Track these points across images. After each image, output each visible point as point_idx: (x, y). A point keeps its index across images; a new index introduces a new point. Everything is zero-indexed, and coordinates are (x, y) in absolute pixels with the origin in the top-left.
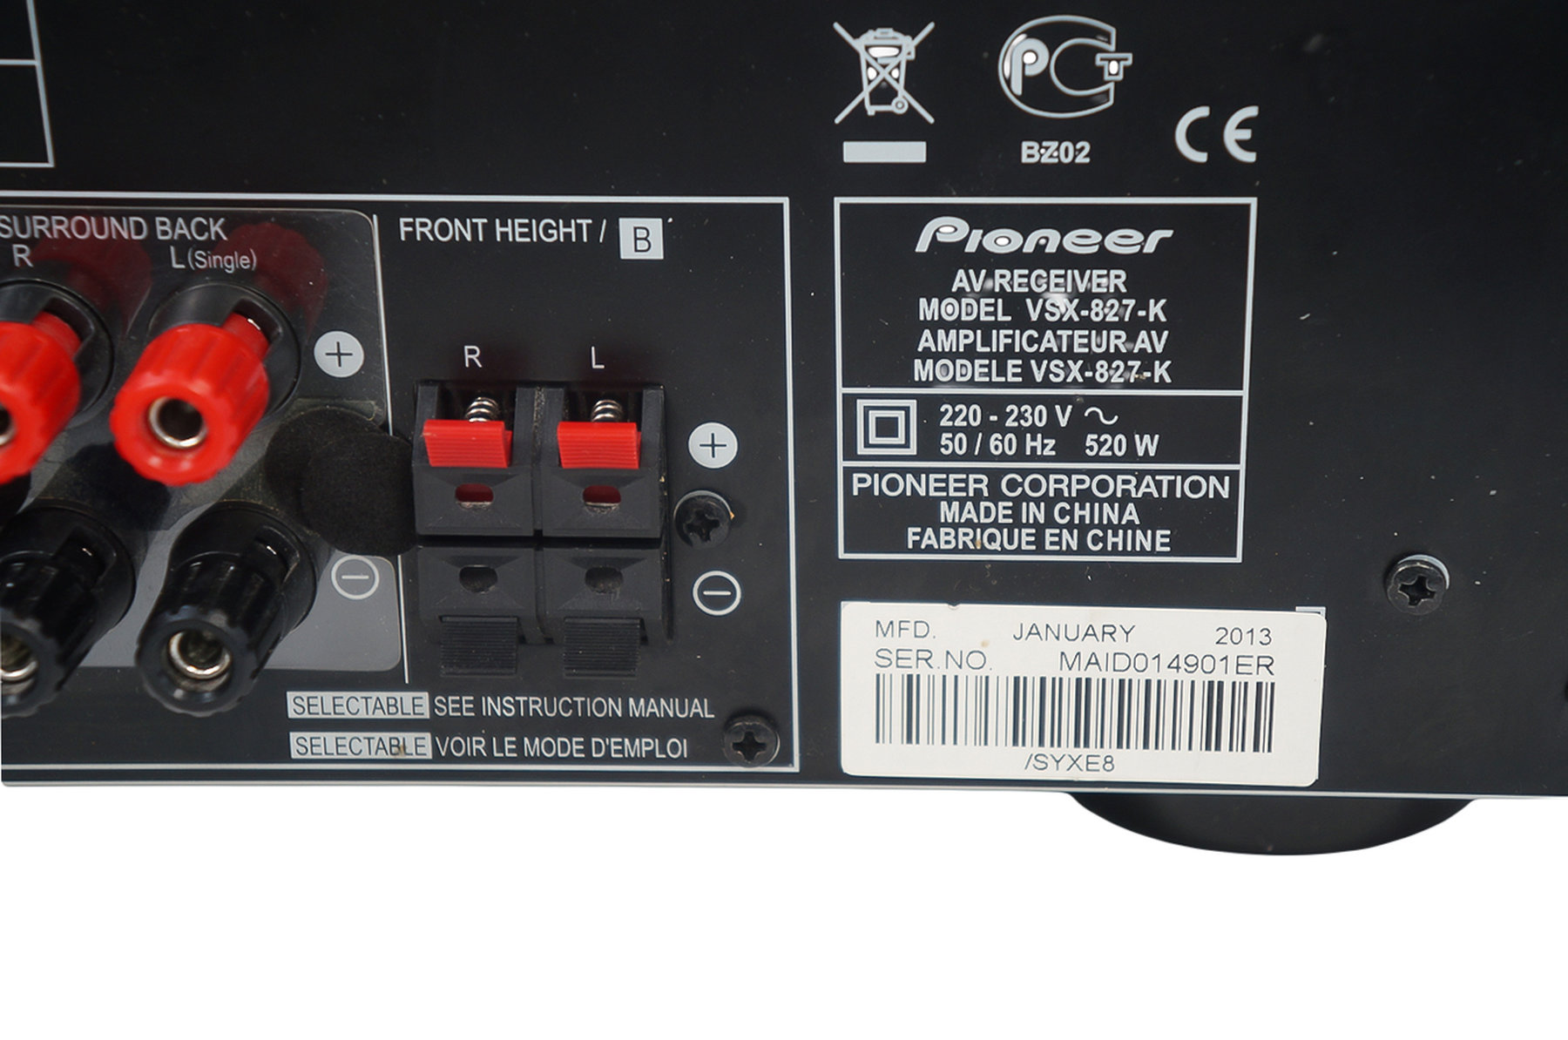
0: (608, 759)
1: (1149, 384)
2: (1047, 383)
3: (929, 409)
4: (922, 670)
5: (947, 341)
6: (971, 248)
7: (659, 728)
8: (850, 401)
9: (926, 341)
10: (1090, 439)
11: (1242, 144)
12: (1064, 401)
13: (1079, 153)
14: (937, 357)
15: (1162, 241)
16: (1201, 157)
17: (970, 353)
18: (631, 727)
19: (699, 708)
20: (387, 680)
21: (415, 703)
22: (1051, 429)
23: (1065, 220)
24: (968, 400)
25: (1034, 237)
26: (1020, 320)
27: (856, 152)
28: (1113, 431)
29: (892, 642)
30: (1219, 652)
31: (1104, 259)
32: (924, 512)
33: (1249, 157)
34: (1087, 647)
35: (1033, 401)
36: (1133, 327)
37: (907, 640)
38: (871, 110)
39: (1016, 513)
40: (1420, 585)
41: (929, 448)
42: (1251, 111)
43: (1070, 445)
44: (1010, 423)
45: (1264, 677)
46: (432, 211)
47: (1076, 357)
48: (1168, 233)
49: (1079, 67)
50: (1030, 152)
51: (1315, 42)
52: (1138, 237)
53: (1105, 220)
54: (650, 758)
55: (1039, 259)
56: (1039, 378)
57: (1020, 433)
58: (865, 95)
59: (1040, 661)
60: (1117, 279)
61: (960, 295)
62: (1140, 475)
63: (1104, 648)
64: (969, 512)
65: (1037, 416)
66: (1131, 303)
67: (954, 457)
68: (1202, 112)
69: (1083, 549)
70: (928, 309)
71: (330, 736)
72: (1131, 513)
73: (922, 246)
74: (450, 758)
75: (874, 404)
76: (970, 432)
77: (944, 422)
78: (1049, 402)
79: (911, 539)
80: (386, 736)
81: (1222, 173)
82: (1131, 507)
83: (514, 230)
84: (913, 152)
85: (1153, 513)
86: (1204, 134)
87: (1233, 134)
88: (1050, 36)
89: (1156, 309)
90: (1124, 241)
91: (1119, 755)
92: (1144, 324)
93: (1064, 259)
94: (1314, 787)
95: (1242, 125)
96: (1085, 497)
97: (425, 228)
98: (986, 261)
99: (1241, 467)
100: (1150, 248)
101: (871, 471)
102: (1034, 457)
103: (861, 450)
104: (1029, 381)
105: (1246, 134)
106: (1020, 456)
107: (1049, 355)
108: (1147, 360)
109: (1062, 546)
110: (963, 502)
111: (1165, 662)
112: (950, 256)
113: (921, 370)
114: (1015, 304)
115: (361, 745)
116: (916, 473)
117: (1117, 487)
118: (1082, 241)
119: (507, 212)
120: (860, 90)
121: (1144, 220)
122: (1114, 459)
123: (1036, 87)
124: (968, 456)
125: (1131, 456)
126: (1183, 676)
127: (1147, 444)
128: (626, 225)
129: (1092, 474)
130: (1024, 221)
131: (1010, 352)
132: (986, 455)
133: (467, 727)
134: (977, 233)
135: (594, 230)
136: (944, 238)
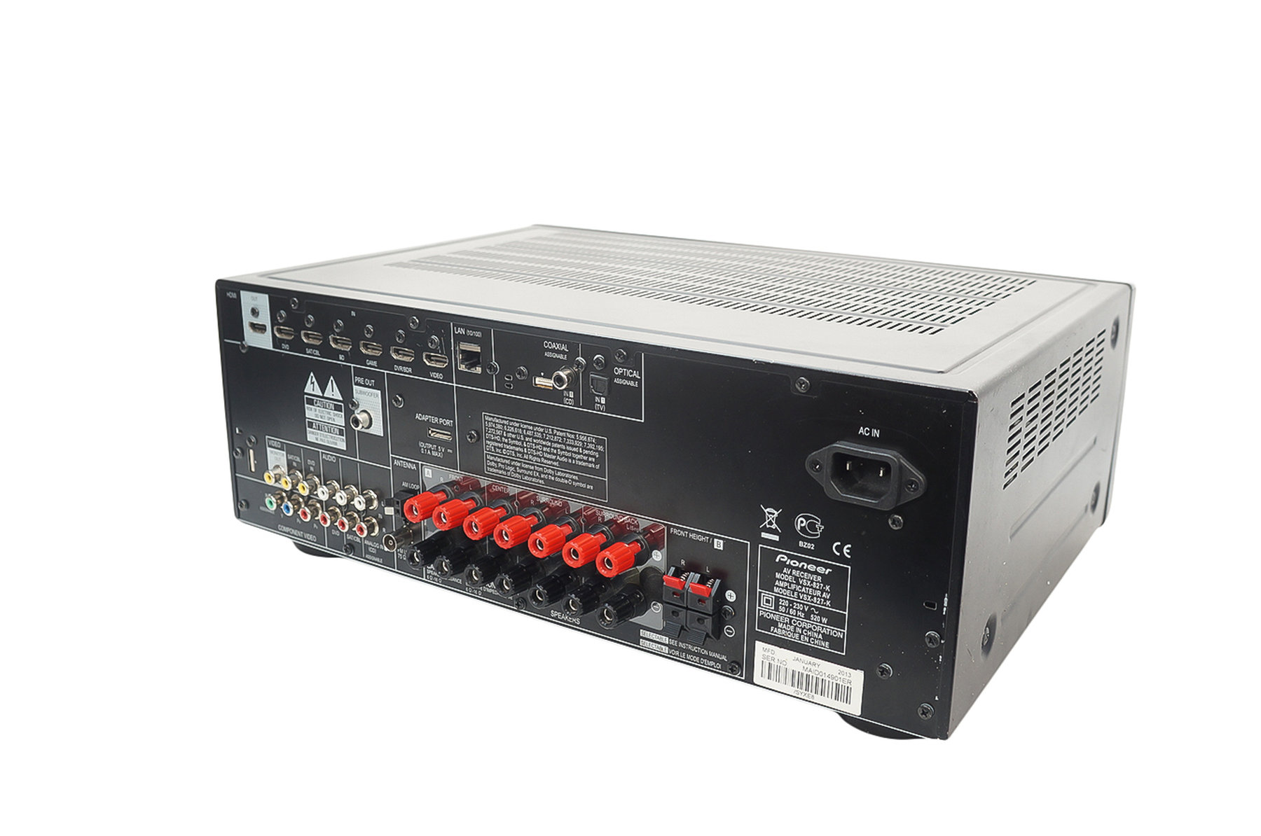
0: (704, 664)
1: (825, 605)
2: (802, 600)
3: (777, 599)
4: (772, 662)
5: (781, 584)
6: (788, 563)
7: (716, 660)
8: (760, 593)
9: (777, 583)
10: (812, 616)
11: (848, 553)
12: (807, 605)
13: (811, 546)
14: (779, 587)
15: (830, 572)
16: (838, 554)
17: (786, 588)
18: (711, 659)
19: (724, 658)
20: (660, 633)
21: (666, 640)
22: (803, 611)
23: (809, 562)
24: (786, 599)
25: (802, 564)
26: (798, 583)
27: (764, 535)
28: (817, 615)
29: (767, 654)
30: (839, 676)
31: (816, 573)
32: (775, 624)
33: (849, 557)
34: (809, 667)
35: (800, 603)
36: (823, 591)
37: (769, 654)
38: (768, 526)
39: (795, 629)
40: (884, 671)
41: (777, 609)
42: (850, 546)
43: (807, 617)
44: (794, 607)
45: (849, 685)
46: (678, 528)
47: (810, 595)
48: (831, 570)
49: (812, 526)
50: (801, 544)
51: (863, 533)
52: (824, 570)
53: (818, 564)
54: (713, 667)
55: (802, 569)
56: (801, 598)
57: (797, 610)
58: (766, 522)
59: (798, 667)
60: (819, 578)
61: (785, 574)
62: (823, 627)
63: (813, 668)
64: (784, 627)
65: (800, 607)
66: (822, 585)
67: (781, 612)
68: (839, 543)
69: (809, 642)
70: (778, 575)
71: (648, 642)
72: (820, 637)
73: (777, 560)
74: (671, 655)
75: (766, 595)
76: (786, 607)
77: (780, 603)
78: (803, 604)
79: (772, 630)
80: (659, 645)
81: (842, 559)
82: (820, 635)
83: (693, 536)
84: (776, 538)
85: (826, 637)
86: (840, 549)
87: (845, 550)
88: (807, 518)
89: (827, 588)
90: (821, 570)
91: (815, 695)
92: (824, 591)
93: (807, 571)
94: (859, 716)
95: (848, 549)
96: (810, 629)
97: (676, 531)
98: (790, 567)
99: (845, 631)
100: (827, 573)
101: (764, 611)
102: (799, 617)
103: (762, 605)
104: (799, 598)
105: (848, 551)
106: (796, 616)
107: (803, 593)
108: (825, 600)
109: (804, 640)
110: (783, 623)
111: (827, 675)
112: (783, 564)
113: (776, 590)
114: (797, 579)
115: (654, 646)
116: (774, 614)
117: (818, 629)
118: (811, 567)
119: (694, 532)
120: (765, 521)
121: (826, 566)
122: (817, 622)
123: (803, 529)
124: (785, 613)
125: (821, 622)
126: (830, 679)
127: (825, 620)
128: (716, 540)
129: (812, 624)
130: (800, 560)
131: (795, 590)
132: (789, 614)
133: (677, 648)
134: (789, 560)
135: (709, 540)
136: (782, 559)
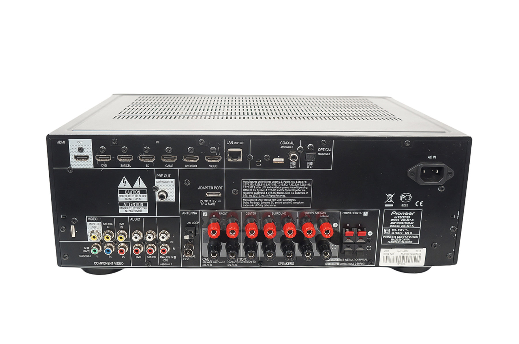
0: (357, 265)
1: (411, 227)
2: (402, 227)
3: (391, 230)
4: (388, 255)
5: (393, 223)
6: (396, 214)
7: (362, 262)
8: (384, 229)
9: (391, 223)
10: (406, 232)
11: (422, 205)
12: (403, 229)
13: (406, 205)
14: (392, 225)
15: (414, 214)
16: (418, 206)
17: (395, 224)
18: (359, 262)
19: (366, 260)
20: (336, 257)
21: (338, 260)
22: (402, 232)
23: (405, 212)
24: (395, 229)
26: (400, 221)
27: (386, 205)
28: (408, 231)
29: (385, 253)
30: (416, 253)
31: (408, 215)
32: (389, 240)
33: (422, 206)
34: (404, 253)
35: (401, 229)
36: (410, 222)
37: (387, 252)
38: (388, 202)
39: (398, 240)
40: (435, 246)
41: (391, 233)
42: (422, 202)
43: (404, 233)
44: (398, 231)
45: (420, 255)
46: (346, 211)
47: (405, 225)
48: (414, 213)
49: (407, 198)
50: (402, 205)
51: (428, 196)
52: (411, 213)
53: (409, 212)
54: (361, 265)
55: (402, 215)
56: (401, 226)
57: (399, 232)
58: (388, 200)
59: (399, 254)
60: (409, 217)
61: (395, 219)
62: (410, 236)
63: (405, 253)
64: (394, 240)
65: (401, 230)
66: (410, 219)
67: (393, 234)
68: (418, 202)
69: (404, 243)
70: (392, 220)
71: (330, 263)
72: (409, 240)
73: (392, 214)
74: (341, 265)
75: (386, 229)
76: (395, 232)
77: (392, 231)
78: (402, 229)
79: (388, 242)
80: (335, 263)
81: (420, 207)
82: (409, 239)
83: (353, 213)
84: (392, 205)
85: (411, 239)
86: (418, 204)
87: (421, 204)
88: (405, 195)
89: (413, 220)
90: (410, 214)
91: (406, 263)
92: (411, 221)
93: (405, 215)
94: (424, 266)
95: (422, 203)
96: (405, 238)
97: (345, 213)
98: (397, 215)
99: (419, 235)
100: (413, 214)
101: (385, 236)
102: (400, 234)
103: (384, 234)
104: (400, 227)
105: (422, 204)
106: (399, 234)
107: (403, 224)
108: (412, 225)
109: (402, 243)
110: (393, 239)
111: (411, 254)
112: (394, 215)
113: (391, 226)
114: (400, 219)
115: (333, 264)
116: (389, 236)
117: (408, 237)
118: (406, 214)
119: (353, 211)
120: (387, 200)
121: (412, 212)
122: (408, 234)
123: (403, 200)
124: (394, 234)
125: (409, 234)
126: (413, 255)
127: (411, 233)
128: (364, 212)
129: (405, 236)
130: (401, 212)
131: (399, 224)
132: (396, 234)
133: (343, 262)
135: (361, 213)
136: (394, 213)
